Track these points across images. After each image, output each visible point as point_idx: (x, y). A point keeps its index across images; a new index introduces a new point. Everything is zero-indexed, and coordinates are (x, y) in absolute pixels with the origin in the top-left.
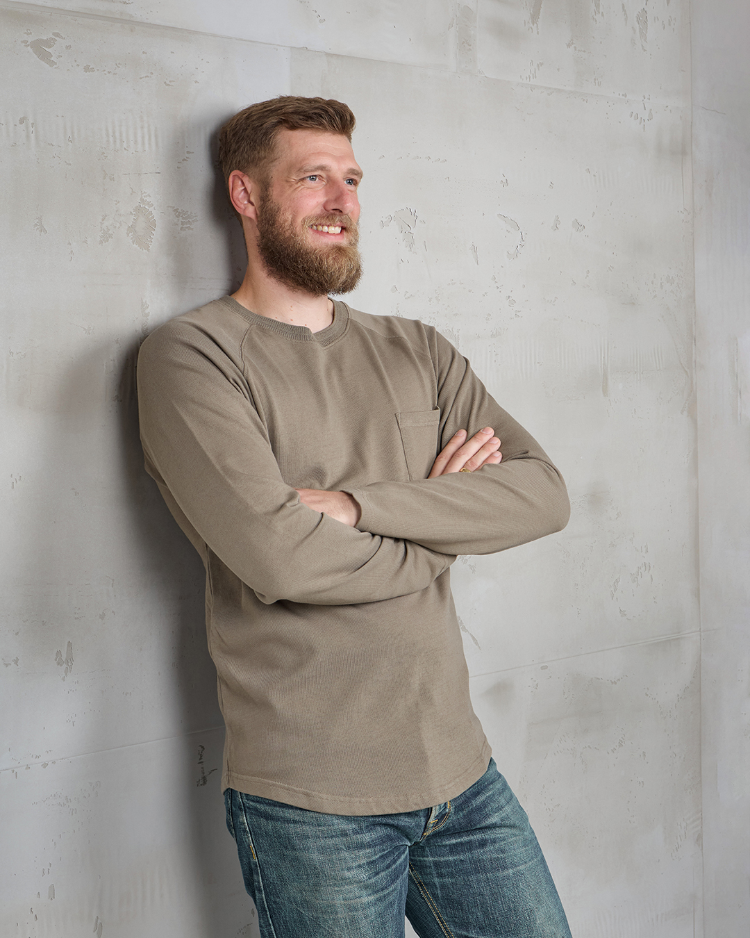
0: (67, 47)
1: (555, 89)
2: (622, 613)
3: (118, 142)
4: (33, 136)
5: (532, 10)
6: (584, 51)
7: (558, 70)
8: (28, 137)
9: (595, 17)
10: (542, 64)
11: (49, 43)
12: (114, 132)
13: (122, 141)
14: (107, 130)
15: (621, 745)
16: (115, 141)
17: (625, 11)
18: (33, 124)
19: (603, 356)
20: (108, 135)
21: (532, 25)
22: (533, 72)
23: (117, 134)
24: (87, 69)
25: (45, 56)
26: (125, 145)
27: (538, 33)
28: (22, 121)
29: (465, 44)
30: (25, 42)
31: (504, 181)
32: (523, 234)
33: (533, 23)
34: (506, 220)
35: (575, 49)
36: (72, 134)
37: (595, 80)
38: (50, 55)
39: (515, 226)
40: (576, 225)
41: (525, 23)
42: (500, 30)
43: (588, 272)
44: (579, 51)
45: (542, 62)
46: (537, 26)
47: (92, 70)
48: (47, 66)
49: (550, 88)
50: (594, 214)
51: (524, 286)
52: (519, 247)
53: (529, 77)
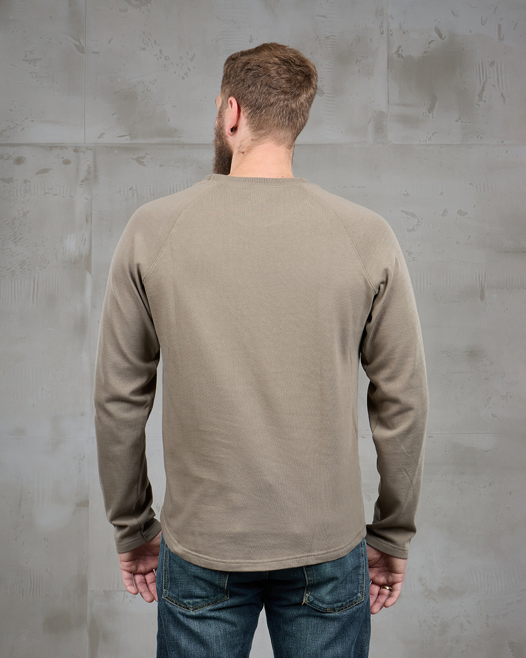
0: (151, 158)
1: (446, 144)
2: (494, 416)
4: (135, 195)
5: (429, 106)
6: (470, 122)
7: (449, 134)
8: (133, 195)
9: (478, 103)
10: (435, 133)
11: (143, 158)
14: (170, 189)
15: (490, 485)
17: (504, 97)
18: (135, 190)
19: (481, 280)
20: (170, 191)
21: (428, 114)
22: (429, 137)
24: (161, 166)
25: (141, 163)
28: (130, 189)
29: (380, 129)
30: (133, 158)
31: (406, 193)
32: (419, 219)
33: (429, 113)
34: (407, 213)
35: (462, 122)
36: (154, 192)
37: (478, 136)
38: (144, 162)
39: (414, 215)
40: (460, 212)
41: (423, 114)
42: (405, 120)
43: (469, 236)
44: (465, 123)
45: (435, 132)
46: (433, 114)
47: (163, 166)
48: (142, 167)
49: (442, 144)
50: (474, 206)
51: (419, 245)
52: (416, 226)
53: (426, 140)
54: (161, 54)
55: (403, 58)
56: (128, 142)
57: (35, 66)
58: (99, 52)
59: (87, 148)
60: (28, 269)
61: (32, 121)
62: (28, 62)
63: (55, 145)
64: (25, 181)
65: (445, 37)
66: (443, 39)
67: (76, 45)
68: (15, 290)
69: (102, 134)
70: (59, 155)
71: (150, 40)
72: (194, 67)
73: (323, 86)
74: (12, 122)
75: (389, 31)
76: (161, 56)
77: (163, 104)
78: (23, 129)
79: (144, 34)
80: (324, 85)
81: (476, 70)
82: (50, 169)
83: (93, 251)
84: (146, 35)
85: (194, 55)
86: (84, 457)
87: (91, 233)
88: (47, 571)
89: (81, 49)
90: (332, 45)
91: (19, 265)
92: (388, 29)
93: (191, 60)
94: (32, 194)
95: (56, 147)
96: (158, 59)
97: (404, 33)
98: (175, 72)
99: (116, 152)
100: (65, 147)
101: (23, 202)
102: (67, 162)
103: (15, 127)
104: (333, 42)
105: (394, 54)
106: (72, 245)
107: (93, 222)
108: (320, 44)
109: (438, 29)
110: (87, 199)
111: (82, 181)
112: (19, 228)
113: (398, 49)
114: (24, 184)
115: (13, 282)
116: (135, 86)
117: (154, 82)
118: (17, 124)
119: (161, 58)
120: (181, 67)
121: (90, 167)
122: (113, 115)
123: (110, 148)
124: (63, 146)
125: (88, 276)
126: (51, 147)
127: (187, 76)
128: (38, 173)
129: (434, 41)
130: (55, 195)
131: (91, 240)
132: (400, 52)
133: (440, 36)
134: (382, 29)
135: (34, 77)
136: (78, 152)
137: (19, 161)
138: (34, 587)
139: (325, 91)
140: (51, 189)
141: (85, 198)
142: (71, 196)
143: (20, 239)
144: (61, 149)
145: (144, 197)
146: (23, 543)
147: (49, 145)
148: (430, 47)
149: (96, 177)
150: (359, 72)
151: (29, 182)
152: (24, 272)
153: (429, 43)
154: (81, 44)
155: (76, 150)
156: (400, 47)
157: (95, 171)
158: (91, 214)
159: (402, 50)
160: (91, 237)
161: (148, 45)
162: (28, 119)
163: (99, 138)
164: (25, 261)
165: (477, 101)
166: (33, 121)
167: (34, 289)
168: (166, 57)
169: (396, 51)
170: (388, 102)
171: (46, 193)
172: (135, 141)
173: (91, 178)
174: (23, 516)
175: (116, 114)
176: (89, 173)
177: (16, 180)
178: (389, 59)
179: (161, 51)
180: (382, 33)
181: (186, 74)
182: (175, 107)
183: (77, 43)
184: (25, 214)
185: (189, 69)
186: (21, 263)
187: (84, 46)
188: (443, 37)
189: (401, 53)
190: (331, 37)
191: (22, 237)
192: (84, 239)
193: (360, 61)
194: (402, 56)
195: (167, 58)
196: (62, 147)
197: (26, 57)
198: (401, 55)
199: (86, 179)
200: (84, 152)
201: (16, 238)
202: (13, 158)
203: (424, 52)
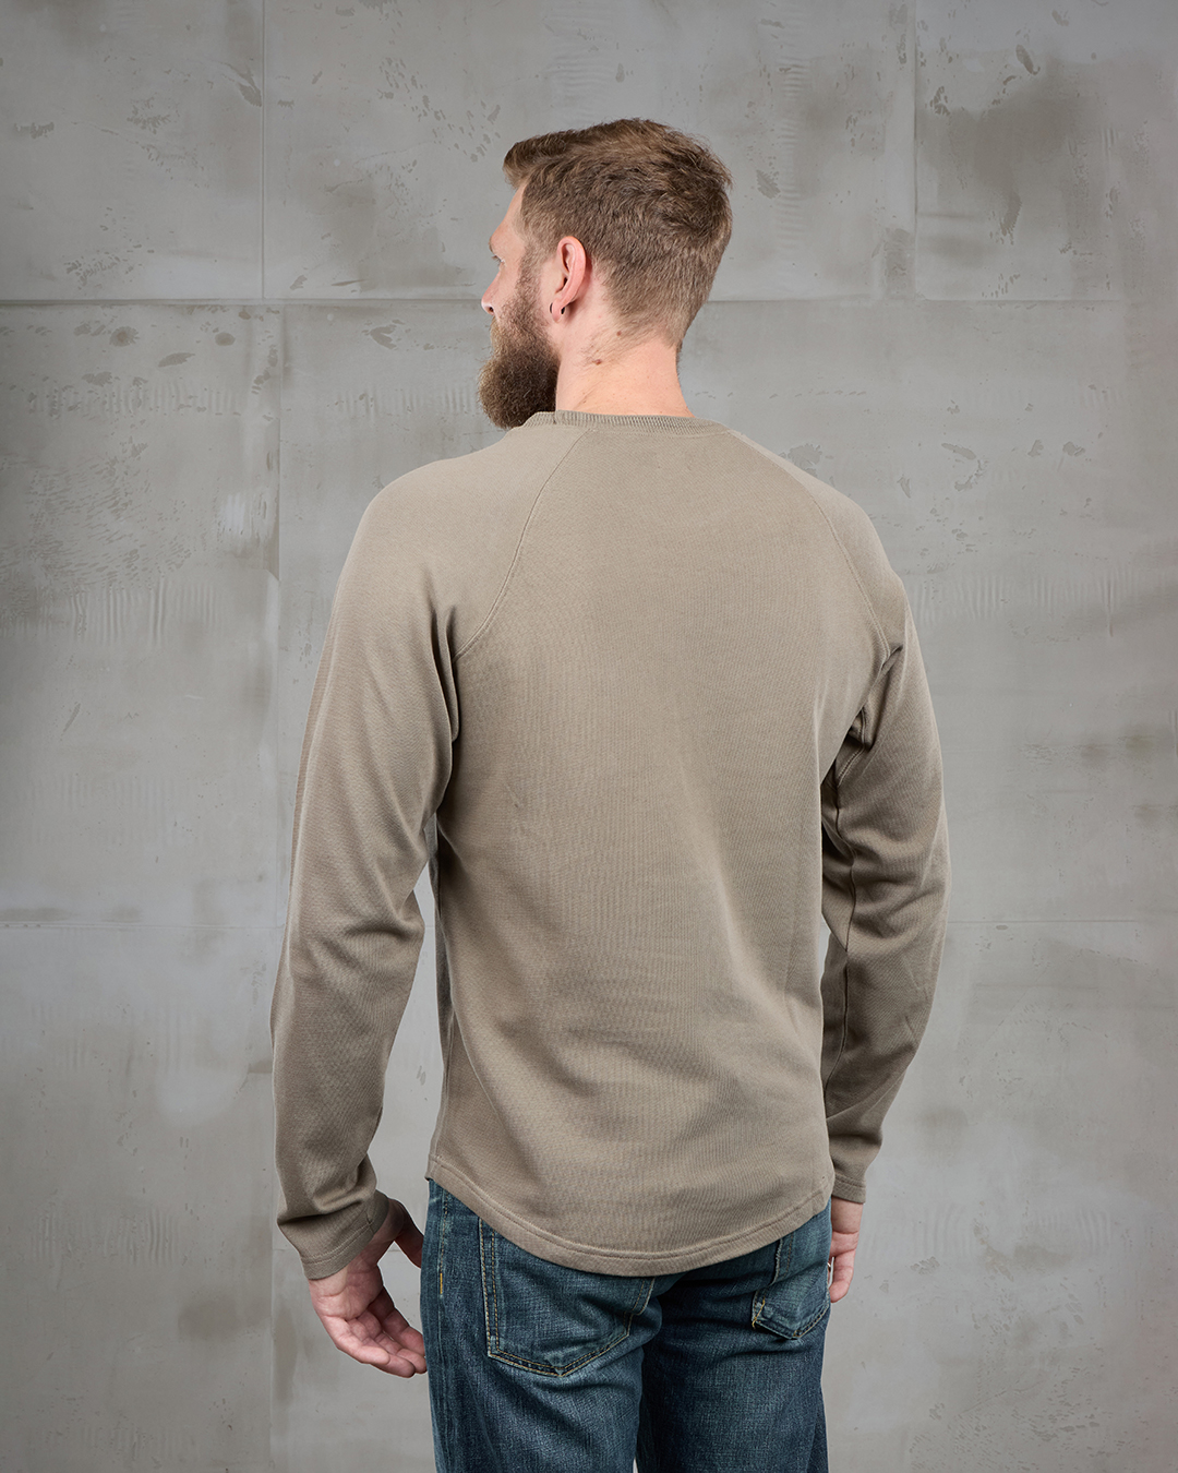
0: (406, 331)
1: (1040, 301)
3: (458, 406)
4: (372, 409)
5: (1003, 219)
6: (1091, 254)
7: (1046, 279)
8: (368, 410)
10: (1016, 277)
11: (388, 330)
12: (454, 399)
13: (462, 406)
14: (447, 397)
16: (455, 407)
18: (372, 399)
20: (447, 402)
21: (1002, 236)
22: (1003, 286)
23: (458, 401)
24: (427, 347)
25: (385, 342)
26: (465, 409)
27: (1012, 243)
28: (361, 398)
29: (897, 268)
30: (366, 331)
31: (953, 407)
32: (982, 462)
33: (1005, 235)
34: (955, 449)
35: (1075, 253)
36: (411, 403)
37: (1108, 283)
38: (390, 339)
39: (970, 455)
40: (1069, 448)
41: (991, 235)
42: (951, 248)
43: (1088, 500)
44: (1081, 254)
45: (1017, 274)
46: (1011, 235)
47: (432, 347)
48: (387, 349)
49: (1031, 301)
50: (1100, 435)
51: (980, 518)
52: (974, 477)
53: (997, 292)
54: (427, 106)
55: (948, 114)
56: (356, 295)
57: (155, 132)
58: (292, 102)
59: (269, 310)
60: (145, 569)
61: (149, 251)
62: (141, 124)
63: (199, 303)
64: (136, 381)
65: (1039, 69)
66: (1035, 73)
67: (243, 88)
68: (115, 613)
69: (301, 279)
70: (208, 323)
71: (403, 76)
72: (497, 134)
73: (775, 175)
74: (107, 253)
75: (919, 56)
76: (426, 110)
77: (432, 215)
78: (131, 269)
79: (390, 64)
80: (777, 173)
81: (1106, 140)
82: (190, 355)
83: (281, 528)
84: (393, 64)
85: (498, 108)
86: (264, 969)
87: (278, 491)
88: (186, 1208)
89: (255, 97)
90: (796, 86)
91: (125, 561)
92: (916, 51)
93: (492, 118)
94: (151, 409)
95: (201, 307)
96: (420, 116)
97: (950, 60)
98: (456, 146)
99: (330, 317)
100: (222, 307)
101: (132, 426)
102: (225, 340)
103: (114, 264)
104: (797, 79)
105: (929, 106)
106: (237, 517)
107: (281, 468)
108: (769, 83)
109: (1023, 51)
110: (269, 419)
111: (258, 381)
112: (123, 480)
113: (938, 94)
114: (134, 387)
115: (111, 597)
116: (370, 176)
117: (411, 167)
118: (117, 259)
119: (426, 114)
120: (470, 134)
121: (275, 351)
122: (323, 238)
123: (319, 309)
124: (216, 306)
125: (273, 584)
126: (191, 308)
127: (483, 154)
128: (162, 364)
129: (1014, 77)
130: (199, 409)
131: (278, 506)
132: (942, 102)
133: (1029, 66)
134: (902, 52)
135: (153, 156)
136: (248, 317)
137: (122, 337)
138: (158, 1242)
139: (779, 187)
140: (191, 397)
141: (265, 416)
142: (235, 413)
143: (126, 505)
144: (213, 312)
145: (390, 414)
146: (135, 1150)
147: (187, 303)
148: (1007, 91)
149: (287, 371)
150: (853, 145)
151: (146, 382)
152: (135, 575)
153: (1005, 83)
154: (253, 84)
155: (245, 314)
156: (941, 89)
157: (287, 358)
158: (279, 451)
159: (946, 98)
160: (277, 500)
161: (397, 86)
162: (140, 246)
163: (294, 287)
164: (136, 551)
165: (1108, 209)
166: (153, 251)
167: (156, 612)
168: (436, 113)
169: (932, 98)
170: (916, 210)
171: (181, 406)
172: (370, 295)
173: (278, 374)
174: (134, 1092)
175: (329, 235)
176: (273, 363)
177: (117, 378)
178: (919, 118)
179: (426, 99)
180: (903, 60)
181: (479, 149)
182: (456, 219)
183: (246, 83)
184: (136, 452)
185: (486, 137)
186: (128, 556)
187: (261, 89)
188: (1035, 70)
189: (945, 103)
190: (793, 69)
191: (131, 501)
192: (262, 505)
193: (855, 121)
194: (946, 110)
195: (440, 114)
196: (214, 307)
197: (136, 112)
198: (945, 108)
199: (267, 376)
200: (262, 319)
201: (116, 503)
202: (110, 332)
203: (995, 102)
